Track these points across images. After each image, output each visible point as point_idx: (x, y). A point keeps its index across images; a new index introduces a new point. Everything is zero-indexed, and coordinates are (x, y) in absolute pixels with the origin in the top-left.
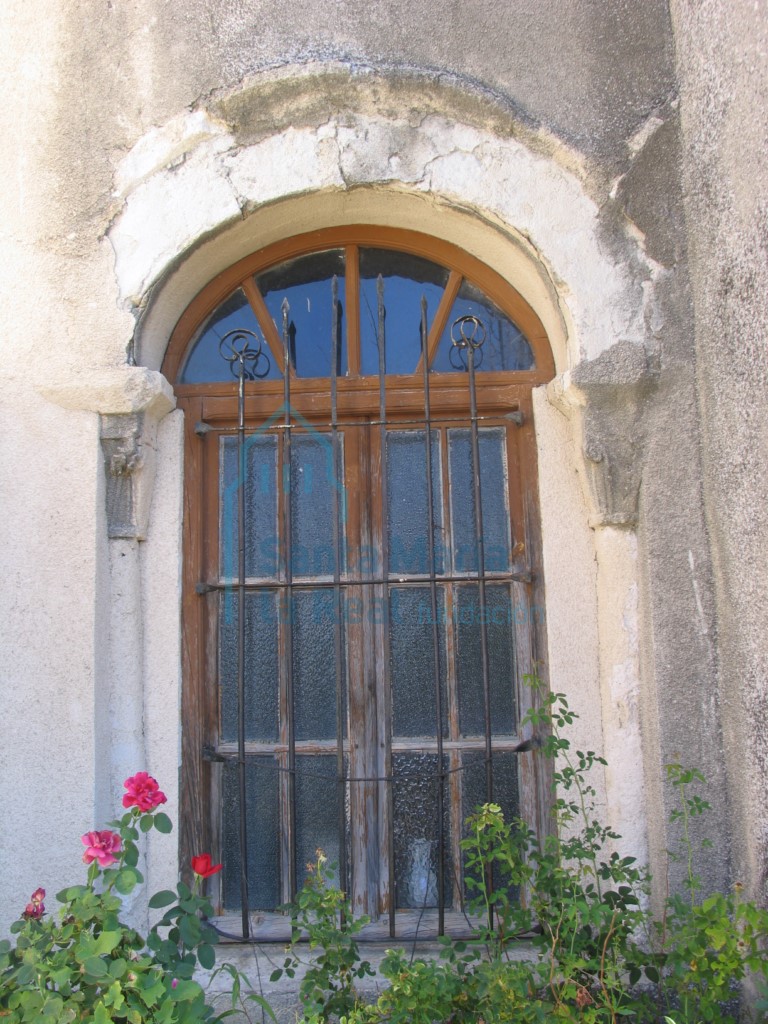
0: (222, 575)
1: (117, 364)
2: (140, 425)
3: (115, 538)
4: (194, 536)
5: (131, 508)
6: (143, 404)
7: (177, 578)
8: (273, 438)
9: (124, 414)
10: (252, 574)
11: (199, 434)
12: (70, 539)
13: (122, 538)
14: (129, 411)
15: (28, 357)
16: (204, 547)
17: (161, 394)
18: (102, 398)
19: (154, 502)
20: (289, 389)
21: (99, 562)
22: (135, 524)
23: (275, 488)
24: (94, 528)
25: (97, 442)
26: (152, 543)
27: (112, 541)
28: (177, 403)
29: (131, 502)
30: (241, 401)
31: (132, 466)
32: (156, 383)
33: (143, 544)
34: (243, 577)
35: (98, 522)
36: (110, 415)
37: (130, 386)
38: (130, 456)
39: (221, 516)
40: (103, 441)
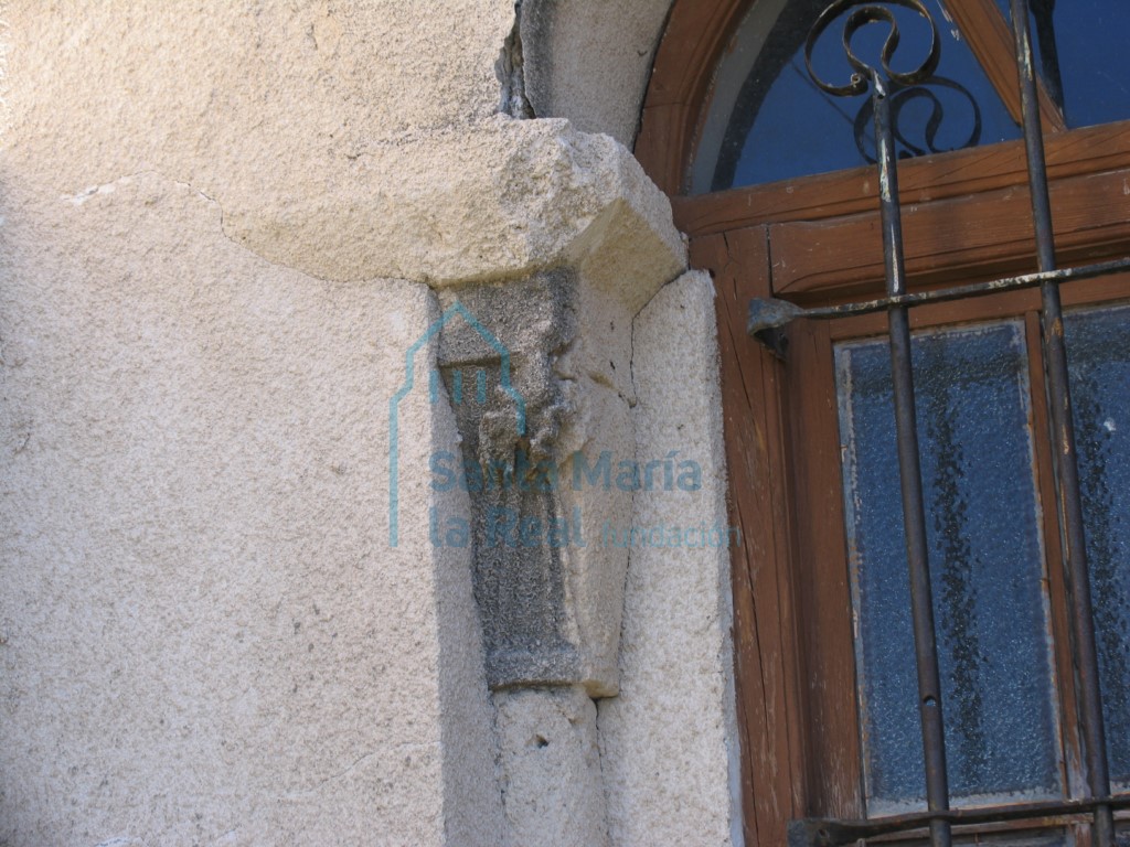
0: (877, 793)
1: (471, 118)
2: (564, 309)
3: (514, 688)
4: (771, 669)
5: (558, 586)
6: (563, 240)
7: (724, 812)
8: (1009, 332)
9: (510, 278)
10: (976, 784)
11: (765, 335)
12: (358, 694)
13: (535, 686)
14: (522, 263)
15: (199, 131)
16: (810, 706)
17: (624, 205)
18: (433, 235)
19: (634, 569)
20: (1044, 167)
21: (454, 761)
22: (574, 638)
23: (1028, 495)
24: (433, 652)
25: (425, 376)
26: (638, 703)
27: (501, 697)
28: (690, 254)
29: (556, 568)
30: (889, 216)
31: (548, 443)
32: (603, 168)
33: (609, 709)
34: (941, 789)
35: (444, 632)
36: (464, 287)
37: (516, 181)
38: (537, 409)
39: (857, 601)
40: (445, 371)
